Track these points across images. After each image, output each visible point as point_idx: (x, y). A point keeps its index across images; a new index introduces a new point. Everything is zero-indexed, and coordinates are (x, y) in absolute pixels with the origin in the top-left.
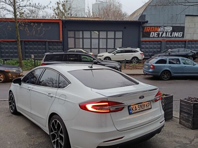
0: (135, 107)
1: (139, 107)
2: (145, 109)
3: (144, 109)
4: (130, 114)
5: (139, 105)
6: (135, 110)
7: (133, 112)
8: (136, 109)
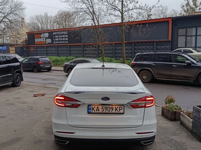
0: (98, 107)
1: (102, 109)
2: (113, 112)
3: (110, 112)
4: (89, 113)
5: (104, 106)
6: (97, 110)
7: (93, 112)
8: (99, 110)
